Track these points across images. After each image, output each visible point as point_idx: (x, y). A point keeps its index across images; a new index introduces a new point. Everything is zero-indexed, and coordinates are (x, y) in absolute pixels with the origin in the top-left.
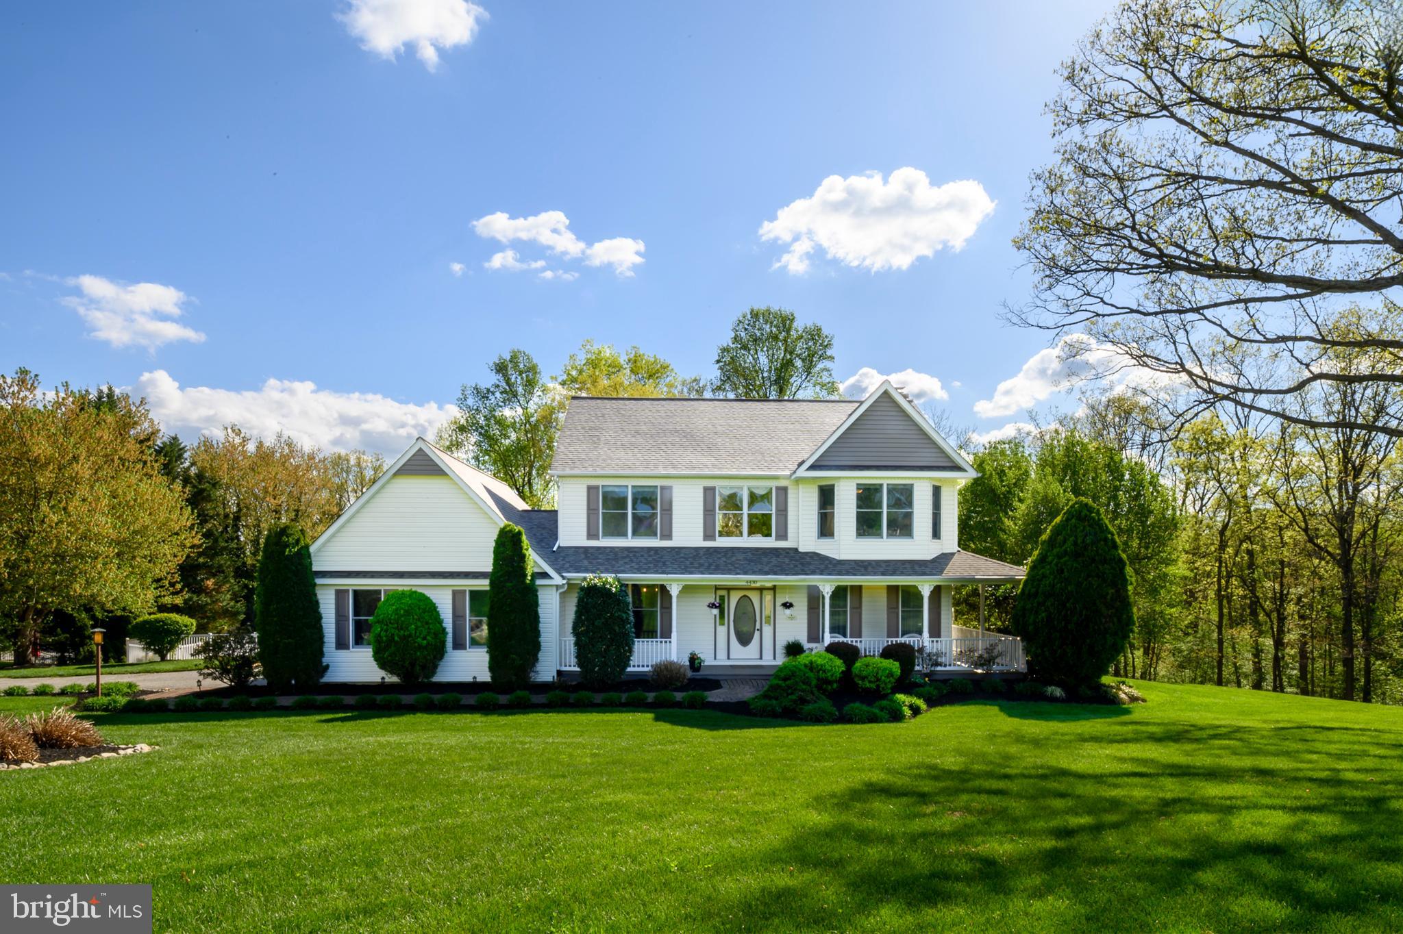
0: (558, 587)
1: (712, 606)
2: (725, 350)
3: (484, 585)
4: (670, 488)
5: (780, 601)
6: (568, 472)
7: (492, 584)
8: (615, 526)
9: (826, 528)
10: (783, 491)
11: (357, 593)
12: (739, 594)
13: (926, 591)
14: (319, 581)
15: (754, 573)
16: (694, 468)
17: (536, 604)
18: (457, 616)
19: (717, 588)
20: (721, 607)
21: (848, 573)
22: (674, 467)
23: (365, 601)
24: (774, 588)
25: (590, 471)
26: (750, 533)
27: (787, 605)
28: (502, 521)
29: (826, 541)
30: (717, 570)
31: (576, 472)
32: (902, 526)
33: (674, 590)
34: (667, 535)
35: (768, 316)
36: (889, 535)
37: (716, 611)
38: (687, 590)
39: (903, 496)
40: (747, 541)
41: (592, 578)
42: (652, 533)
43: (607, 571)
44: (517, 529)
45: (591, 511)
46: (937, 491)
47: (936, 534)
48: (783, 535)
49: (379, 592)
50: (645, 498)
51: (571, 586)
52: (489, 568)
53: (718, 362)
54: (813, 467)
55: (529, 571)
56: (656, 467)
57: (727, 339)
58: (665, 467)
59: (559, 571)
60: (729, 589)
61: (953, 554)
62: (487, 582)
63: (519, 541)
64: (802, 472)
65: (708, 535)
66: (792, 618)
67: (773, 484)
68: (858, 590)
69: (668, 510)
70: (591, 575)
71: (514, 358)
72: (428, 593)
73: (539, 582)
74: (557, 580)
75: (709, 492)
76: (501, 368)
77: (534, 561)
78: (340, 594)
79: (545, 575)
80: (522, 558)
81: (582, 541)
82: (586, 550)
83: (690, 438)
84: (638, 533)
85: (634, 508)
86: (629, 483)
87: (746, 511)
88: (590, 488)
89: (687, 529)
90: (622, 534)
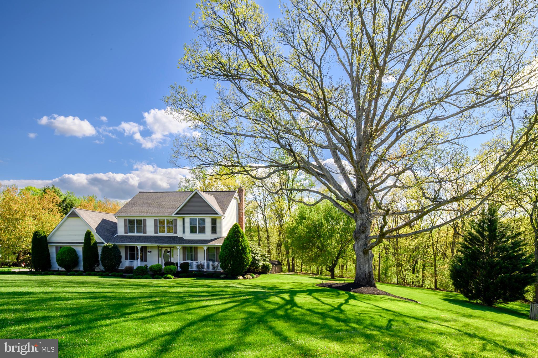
4: (146, 219)
6: (119, 215)
8: (131, 230)
9: (184, 230)
10: (175, 220)
12: (165, 249)
14: (50, 244)
15: (168, 243)
16: (152, 214)
19: (158, 247)
22: (146, 214)
24: (173, 247)
25: (125, 215)
26: (167, 232)
29: (184, 234)
31: (122, 215)
32: (202, 230)
33: (139, 247)
34: (145, 233)
36: (199, 232)
39: (203, 222)
40: (166, 234)
41: (126, 244)
42: (141, 232)
45: (126, 226)
47: (213, 232)
48: (176, 232)
50: (139, 222)
54: (177, 214)
56: (142, 214)
58: (144, 214)
60: (162, 248)
64: (175, 215)
65: (156, 232)
67: (173, 218)
68: (196, 248)
69: (145, 226)
73: (99, 245)
75: (156, 220)
77: (100, 239)
78: (57, 248)
81: (124, 234)
82: (123, 236)
84: (138, 232)
85: (136, 225)
86: (135, 218)
87: (166, 225)
88: (125, 220)
89: (150, 231)
90: (133, 232)
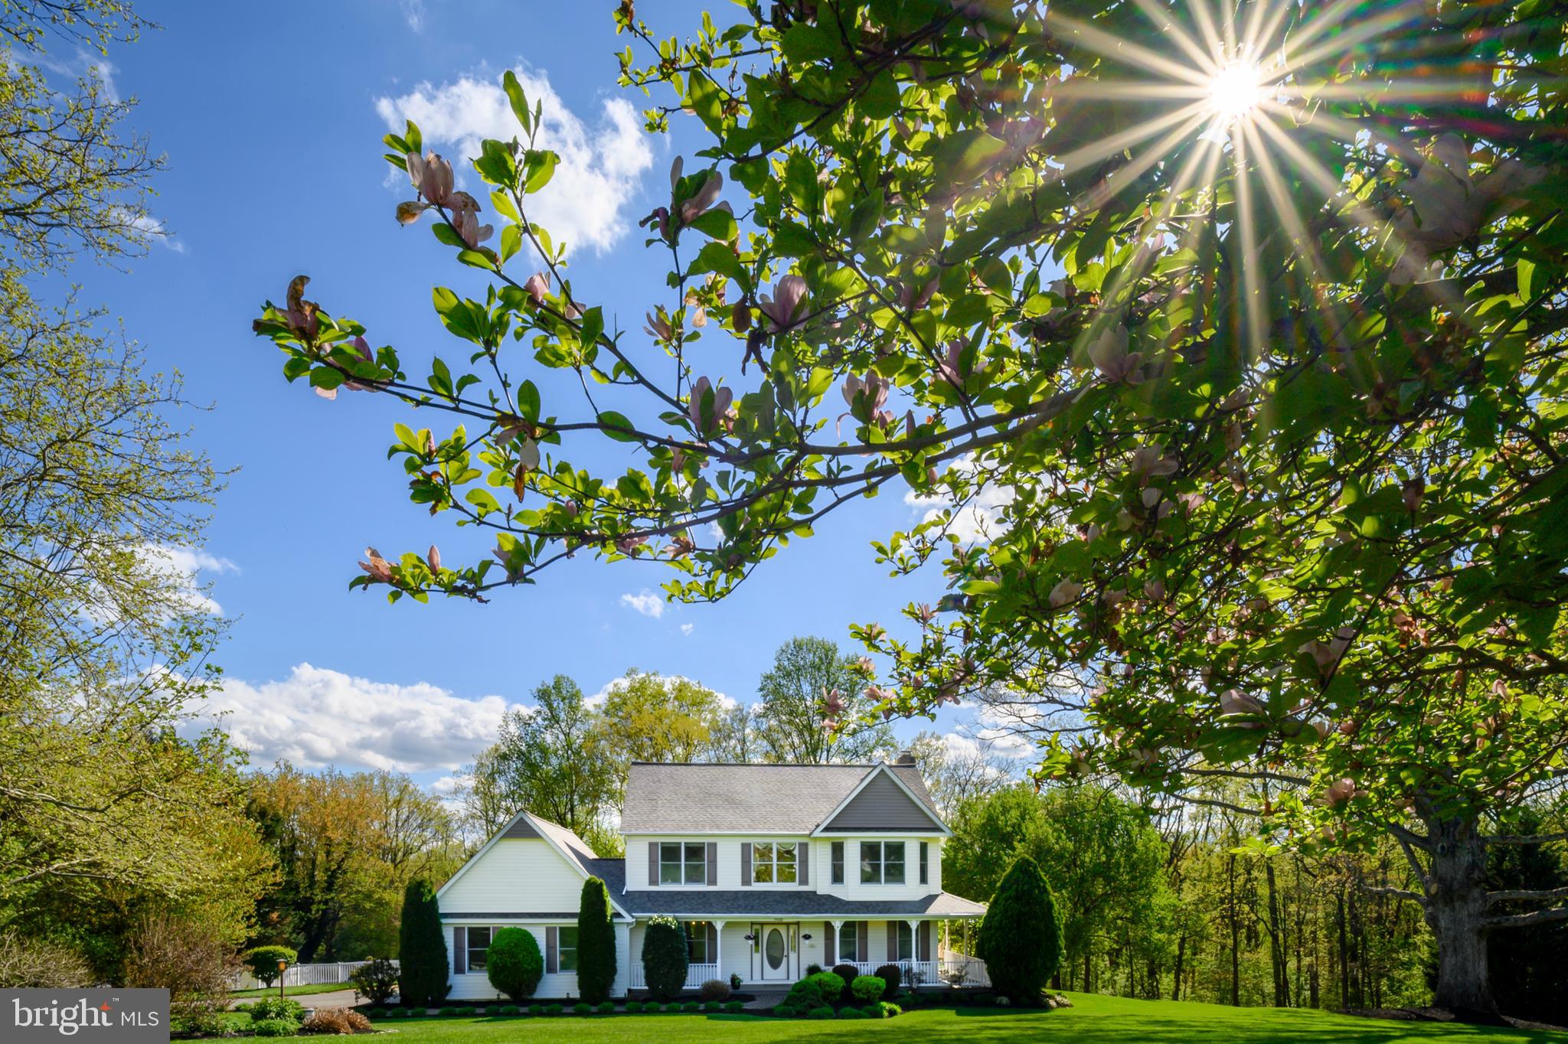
0: (628, 924)
1: (748, 938)
2: (768, 678)
3: (574, 922)
4: (715, 845)
5: (802, 933)
6: (634, 832)
7: (580, 922)
8: (671, 875)
9: (838, 877)
10: (804, 847)
11: (471, 930)
12: (771, 928)
13: (914, 926)
14: (444, 921)
15: (781, 912)
16: (733, 828)
17: (614, 938)
18: (550, 947)
19: (752, 924)
20: (756, 938)
21: (853, 912)
22: (718, 827)
23: (479, 936)
24: (798, 923)
25: (651, 831)
26: (779, 881)
27: (807, 937)
28: (587, 876)
29: (838, 886)
30: (752, 910)
31: (640, 832)
32: (896, 873)
33: (719, 926)
34: (713, 882)
35: (811, 645)
36: (886, 881)
37: (751, 942)
38: (728, 925)
39: (896, 851)
40: (775, 886)
41: (656, 917)
42: (701, 880)
43: (667, 911)
44: (599, 881)
45: (652, 862)
46: (924, 848)
47: (924, 879)
48: (804, 881)
49: (488, 929)
50: (695, 852)
51: (639, 923)
52: (578, 910)
53: (761, 690)
54: (827, 829)
55: (609, 912)
56: (704, 827)
57: (770, 668)
58: (711, 828)
59: (629, 912)
60: (762, 924)
61: (937, 896)
62: (576, 921)
63: (601, 890)
64: (817, 833)
65: (746, 881)
66: (812, 946)
67: (797, 840)
68: (864, 925)
69: (713, 862)
70: (655, 915)
71: (557, 686)
72: (530, 929)
73: (615, 920)
74: (628, 919)
75: (745, 848)
76: (544, 695)
77: (612, 905)
78: (458, 931)
79: (618, 915)
80: (604, 903)
81: (645, 886)
82: (648, 893)
83: (731, 801)
84: (690, 879)
85: (686, 860)
86: (683, 841)
87: (775, 862)
88: (651, 845)
89: (729, 877)
90: (677, 880)
